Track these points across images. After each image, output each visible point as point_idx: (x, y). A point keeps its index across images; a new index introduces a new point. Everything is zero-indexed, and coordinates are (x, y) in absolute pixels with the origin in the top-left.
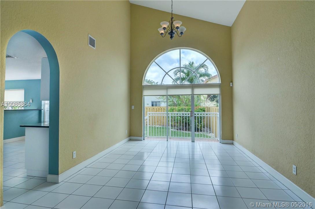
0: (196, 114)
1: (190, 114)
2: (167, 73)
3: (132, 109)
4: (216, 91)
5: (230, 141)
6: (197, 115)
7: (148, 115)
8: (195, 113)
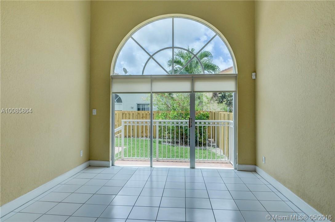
0: (198, 123)
1: (188, 123)
2: (151, 57)
3: (93, 114)
4: (230, 86)
5: (251, 167)
6: (198, 125)
7: (123, 124)
8: (196, 121)
